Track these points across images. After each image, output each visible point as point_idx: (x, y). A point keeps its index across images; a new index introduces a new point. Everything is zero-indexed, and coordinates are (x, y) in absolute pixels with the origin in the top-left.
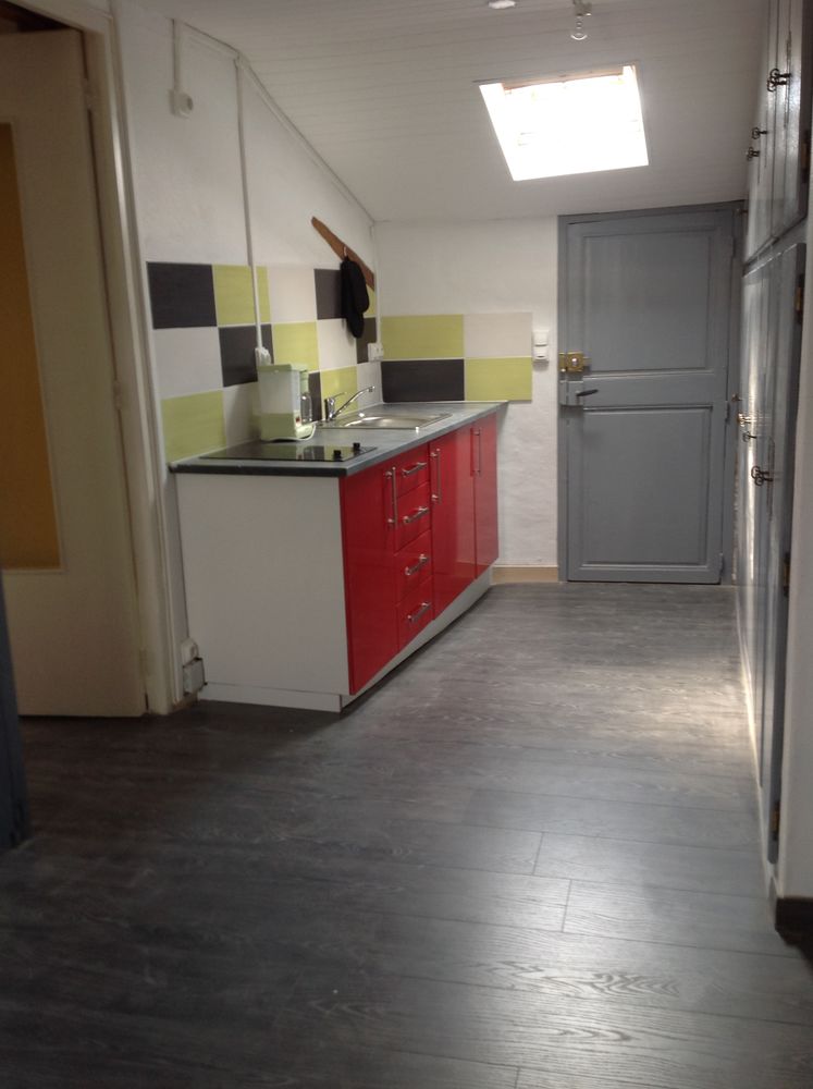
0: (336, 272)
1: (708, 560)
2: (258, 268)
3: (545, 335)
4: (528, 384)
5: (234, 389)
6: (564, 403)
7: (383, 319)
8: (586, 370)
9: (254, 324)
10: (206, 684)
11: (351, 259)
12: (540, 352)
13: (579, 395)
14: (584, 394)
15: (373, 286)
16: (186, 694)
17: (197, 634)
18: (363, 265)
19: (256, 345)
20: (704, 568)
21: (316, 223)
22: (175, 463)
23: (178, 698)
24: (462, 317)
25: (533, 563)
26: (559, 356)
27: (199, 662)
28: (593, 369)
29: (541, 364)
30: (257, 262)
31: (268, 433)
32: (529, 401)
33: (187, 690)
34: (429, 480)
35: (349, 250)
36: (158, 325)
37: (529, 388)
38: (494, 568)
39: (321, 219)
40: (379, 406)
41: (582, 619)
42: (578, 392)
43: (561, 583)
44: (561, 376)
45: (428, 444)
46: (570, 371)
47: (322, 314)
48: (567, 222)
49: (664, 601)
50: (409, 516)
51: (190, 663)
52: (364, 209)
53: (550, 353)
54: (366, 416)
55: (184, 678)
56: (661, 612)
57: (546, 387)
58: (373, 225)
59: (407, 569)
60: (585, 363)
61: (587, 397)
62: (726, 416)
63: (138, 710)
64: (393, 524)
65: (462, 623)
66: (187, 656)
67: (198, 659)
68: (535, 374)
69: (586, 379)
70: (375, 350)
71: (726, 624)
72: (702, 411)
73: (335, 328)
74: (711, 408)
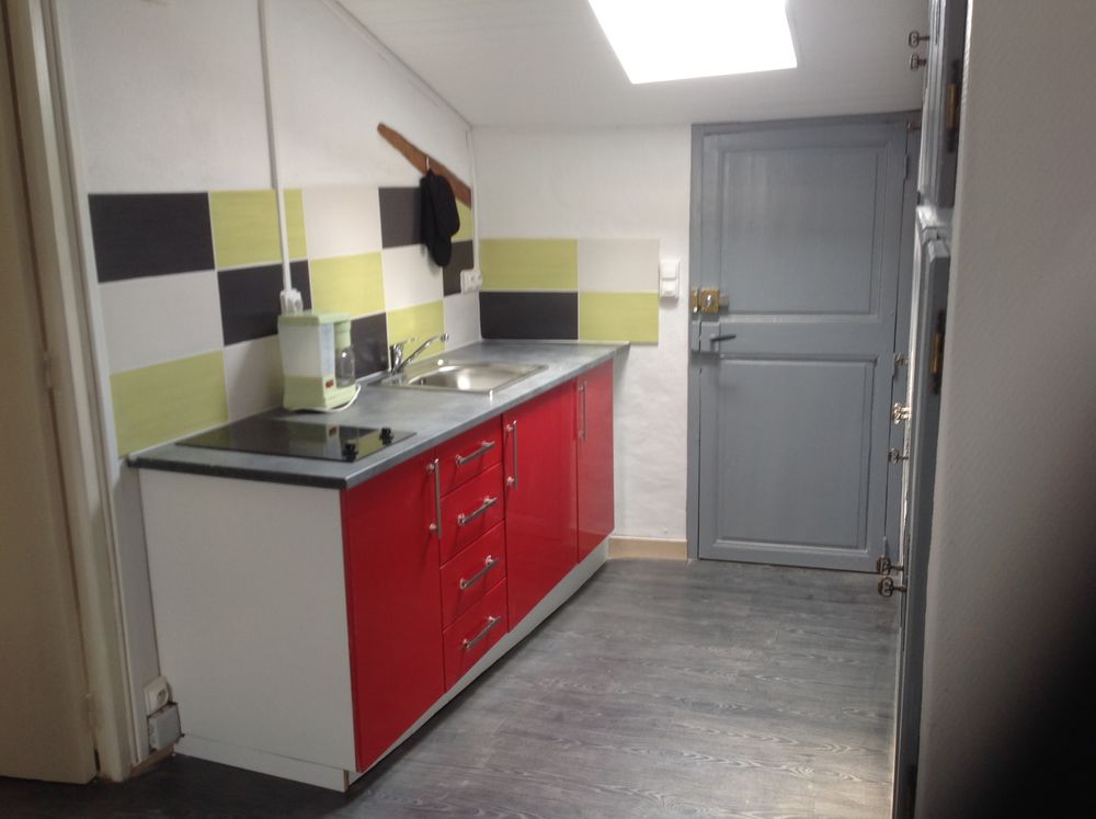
0: (414, 190)
1: (869, 543)
2: (285, 192)
3: (674, 268)
4: (654, 325)
5: (241, 348)
6: (696, 348)
7: (482, 242)
8: (723, 310)
9: (276, 261)
10: (183, 735)
11: (436, 172)
12: (668, 287)
13: (713, 341)
14: (719, 339)
15: (468, 201)
16: (152, 751)
17: (170, 672)
18: (452, 176)
19: (281, 287)
20: (864, 553)
21: (384, 130)
22: (134, 454)
23: (140, 756)
24: (575, 242)
25: (655, 535)
26: (691, 292)
27: (173, 708)
28: (731, 308)
29: (669, 301)
30: (284, 182)
31: (290, 401)
32: (655, 344)
33: (154, 746)
34: (503, 460)
35: (432, 161)
36: (104, 276)
37: (655, 327)
38: (611, 539)
39: (394, 124)
40: (471, 346)
41: (705, 622)
42: (713, 336)
43: (690, 560)
44: (693, 316)
45: (502, 416)
46: (705, 309)
47: (391, 239)
48: (702, 132)
49: (810, 597)
50: (467, 513)
51: (160, 710)
52: (456, 112)
53: (679, 287)
54: (446, 364)
55: (149, 731)
56: (804, 615)
57: (675, 328)
58: (469, 129)
59: (461, 581)
60: (721, 302)
61: (724, 343)
62: (893, 372)
63: (82, 774)
64: (437, 530)
65: (555, 622)
66: (152, 700)
67: (171, 703)
68: (663, 313)
69: (724, 320)
70: (470, 279)
71: (883, 641)
72: (863, 365)
73: (412, 257)
74: (876, 361)
